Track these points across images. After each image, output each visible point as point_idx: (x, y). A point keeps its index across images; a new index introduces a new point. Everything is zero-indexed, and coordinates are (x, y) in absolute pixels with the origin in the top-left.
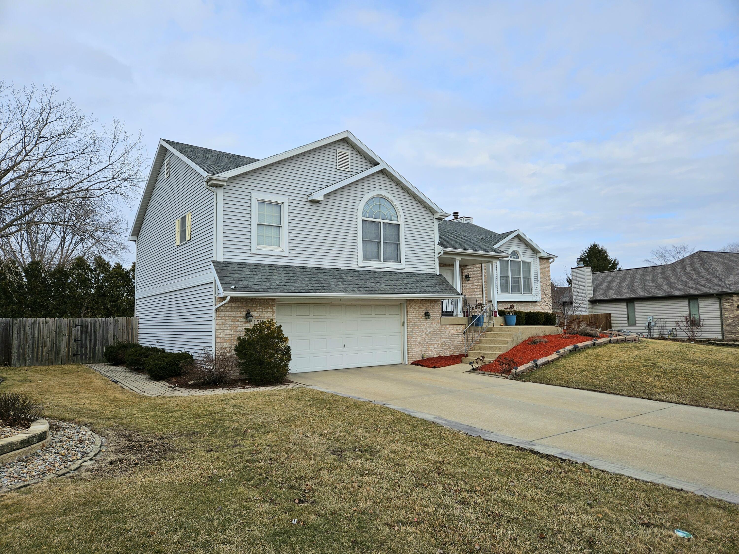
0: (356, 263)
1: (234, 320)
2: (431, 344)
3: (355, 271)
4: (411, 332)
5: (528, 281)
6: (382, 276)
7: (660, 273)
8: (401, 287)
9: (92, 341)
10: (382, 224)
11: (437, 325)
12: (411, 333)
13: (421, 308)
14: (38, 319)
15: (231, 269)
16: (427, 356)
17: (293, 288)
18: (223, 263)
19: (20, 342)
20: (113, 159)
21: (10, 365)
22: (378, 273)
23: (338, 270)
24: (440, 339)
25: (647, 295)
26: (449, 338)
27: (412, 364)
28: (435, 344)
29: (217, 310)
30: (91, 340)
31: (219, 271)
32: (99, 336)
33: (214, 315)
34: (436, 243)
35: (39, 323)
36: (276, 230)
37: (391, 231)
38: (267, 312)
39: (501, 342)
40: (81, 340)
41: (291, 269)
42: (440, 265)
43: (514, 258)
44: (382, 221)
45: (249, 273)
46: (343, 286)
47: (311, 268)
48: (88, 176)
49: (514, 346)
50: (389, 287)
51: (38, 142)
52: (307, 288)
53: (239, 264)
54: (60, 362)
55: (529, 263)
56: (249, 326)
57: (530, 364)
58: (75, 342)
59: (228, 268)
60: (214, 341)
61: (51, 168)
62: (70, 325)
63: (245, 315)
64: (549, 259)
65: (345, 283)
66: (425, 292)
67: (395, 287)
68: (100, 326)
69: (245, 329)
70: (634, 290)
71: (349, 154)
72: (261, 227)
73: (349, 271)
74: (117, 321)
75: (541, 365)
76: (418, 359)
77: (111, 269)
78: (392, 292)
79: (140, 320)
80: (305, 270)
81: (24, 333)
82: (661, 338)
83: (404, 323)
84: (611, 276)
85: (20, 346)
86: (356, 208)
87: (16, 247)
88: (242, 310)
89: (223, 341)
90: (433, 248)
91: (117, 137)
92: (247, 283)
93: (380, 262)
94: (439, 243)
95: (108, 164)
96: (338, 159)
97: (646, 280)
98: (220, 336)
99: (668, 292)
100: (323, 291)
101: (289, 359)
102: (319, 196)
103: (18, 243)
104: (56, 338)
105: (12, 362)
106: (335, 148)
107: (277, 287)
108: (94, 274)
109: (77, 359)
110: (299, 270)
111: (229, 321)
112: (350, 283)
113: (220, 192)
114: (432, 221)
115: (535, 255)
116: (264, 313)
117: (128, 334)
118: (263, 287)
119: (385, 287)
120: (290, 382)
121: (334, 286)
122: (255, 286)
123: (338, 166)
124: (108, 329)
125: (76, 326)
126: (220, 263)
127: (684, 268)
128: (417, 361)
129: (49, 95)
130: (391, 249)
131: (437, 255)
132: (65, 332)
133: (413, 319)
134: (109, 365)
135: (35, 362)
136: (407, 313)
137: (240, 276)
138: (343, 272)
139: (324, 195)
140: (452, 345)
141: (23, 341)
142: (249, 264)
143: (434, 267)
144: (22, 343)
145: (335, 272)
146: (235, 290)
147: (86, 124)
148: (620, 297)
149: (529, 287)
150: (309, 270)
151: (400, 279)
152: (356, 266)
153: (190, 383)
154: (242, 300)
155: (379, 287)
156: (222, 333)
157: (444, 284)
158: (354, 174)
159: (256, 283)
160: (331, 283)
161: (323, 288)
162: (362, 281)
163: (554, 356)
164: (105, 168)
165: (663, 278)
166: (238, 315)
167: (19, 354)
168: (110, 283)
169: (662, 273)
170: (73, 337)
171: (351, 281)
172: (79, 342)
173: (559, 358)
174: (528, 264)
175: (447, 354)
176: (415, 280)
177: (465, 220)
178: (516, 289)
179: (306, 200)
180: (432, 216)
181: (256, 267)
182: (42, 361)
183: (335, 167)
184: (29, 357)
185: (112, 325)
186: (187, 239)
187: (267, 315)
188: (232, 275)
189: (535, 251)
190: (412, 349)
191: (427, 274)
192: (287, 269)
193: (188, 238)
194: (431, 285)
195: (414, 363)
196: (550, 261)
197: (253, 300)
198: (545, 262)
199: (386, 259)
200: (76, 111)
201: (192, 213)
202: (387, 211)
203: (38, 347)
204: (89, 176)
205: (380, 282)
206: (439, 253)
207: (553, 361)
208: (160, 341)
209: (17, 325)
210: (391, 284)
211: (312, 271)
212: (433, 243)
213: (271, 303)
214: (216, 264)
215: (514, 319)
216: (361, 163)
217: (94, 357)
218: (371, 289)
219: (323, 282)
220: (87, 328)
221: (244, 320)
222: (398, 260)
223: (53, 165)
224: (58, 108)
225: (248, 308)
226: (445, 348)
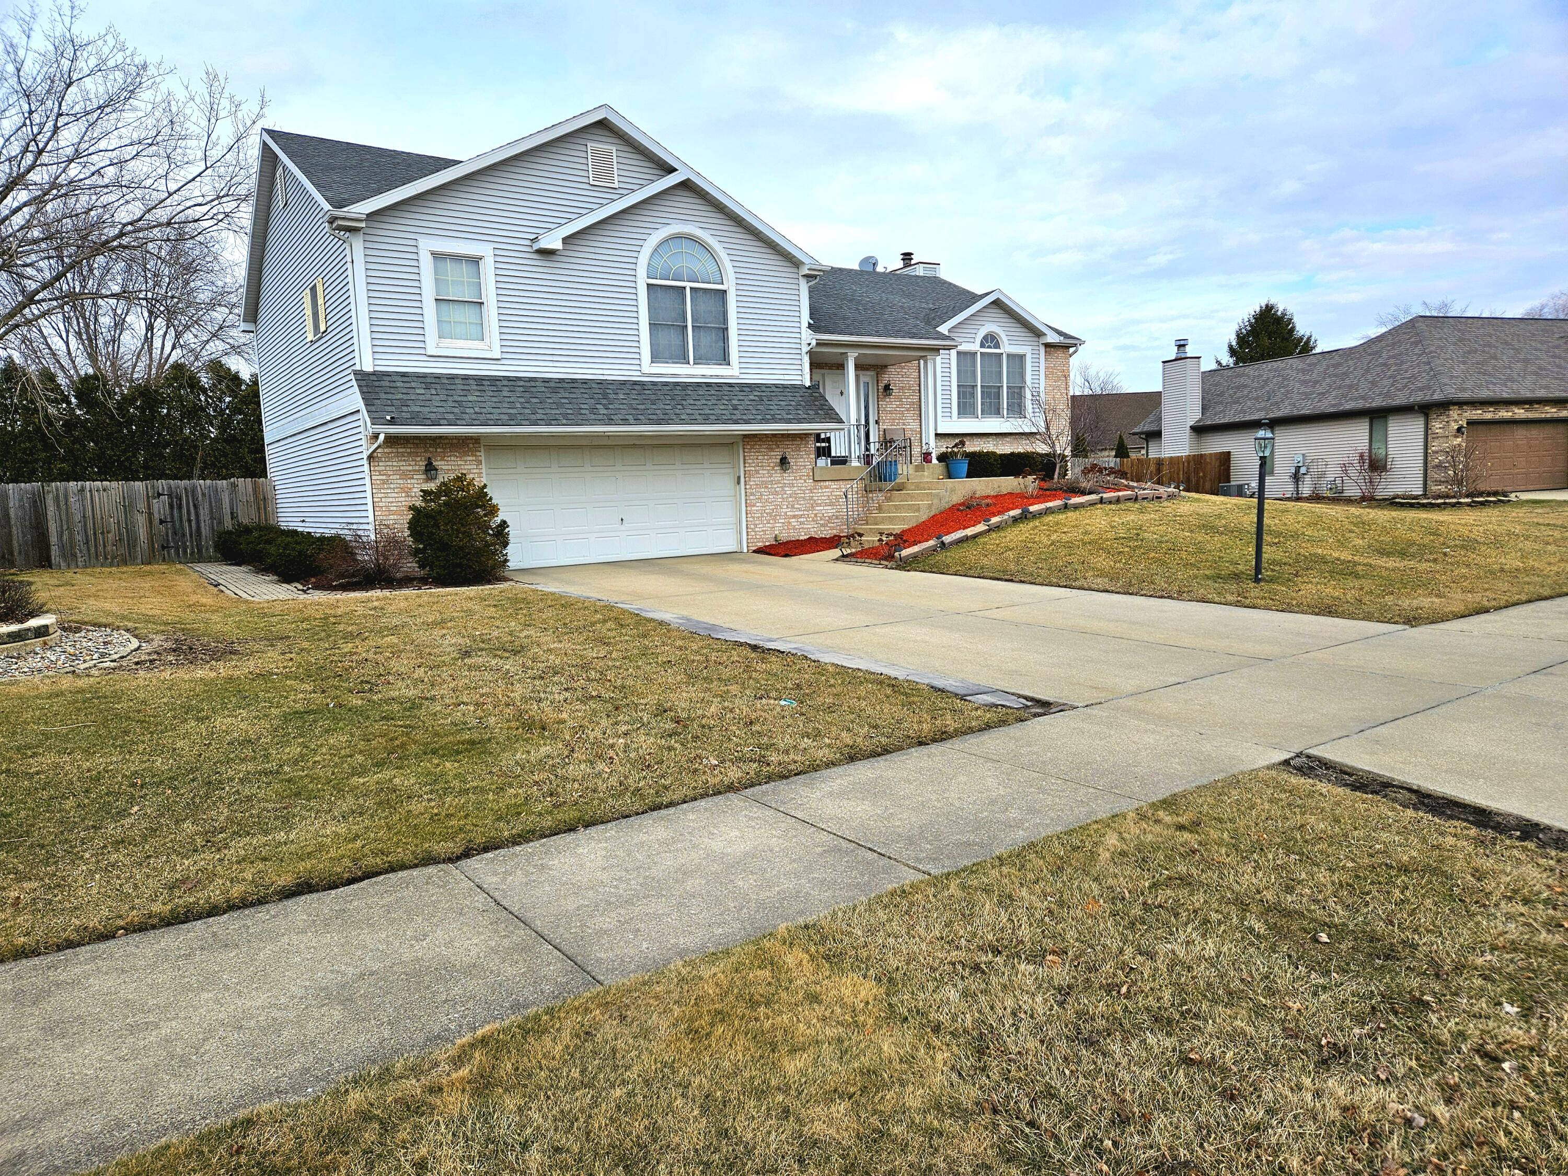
0: (638, 368)
1: (405, 475)
2: (794, 516)
3: (635, 383)
4: (752, 494)
5: (1017, 394)
6: (689, 392)
7: (1333, 366)
8: (724, 412)
9: (193, 524)
10: (688, 291)
11: (805, 481)
12: (752, 497)
13: (772, 450)
14: (88, 483)
15: (388, 384)
16: (784, 536)
17: (506, 417)
18: (374, 373)
19: (62, 526)
20: (214, 154)
21: (50, 567)
22: (682, 387)
23: (600, 382)
24: (813, 507)
25: (1296, 413)
26: (831, 504)
27: (754, 552)
28: (801, 516)
29: (370, 457)
30: (190, 521)
31: (365, 389)
32: (204, 513)
33: (366, 468)
34: (805, 324)
35: (91, 491)
36: (474, 309)
37: (709, 305)
38: (466, 461)
39: (910, 508)
40: (173, 521)
41: (506, 383)
42: (813, 366)
43: (989, 347)
44: (688, 285)
45: (423, 391)
46: (605, 412)
47: (546, 381)
48: (167, 195)
49: (932, 513)
50: (701, 412)
51: (59, 125)
52: (533, 417)
53: (404, 375)
54: (139, 561)
55: (1022, 357)
56: (432, 486)
57: (931, 543)
58: (161, 523)
59: (383, 383)
60: (370, 514)
61: (95, 177)
62: (148, 494)
63: (423, 468)
64: (1068, 347)
65: (610, 406)
66: (774, 420)
67: (712, 412)
68: (203, 495)
69: (422, 491)
70: (1277, 403)
71: (614, 151)
72: (444, 306)
73: (624, 383)
74: (234, 486)
75: (951, 544)
76: (767, 544)
77: (243, 387)
78: (703, 422)
79: (276, 483)
80: (533, 384)
81: (67, 509)
82: (1316, 498)
83: (739, 478)
84: (1243, 375)
85: (62, 532)
86: (634, 260)
87: (57, 344)
88: (419, 459)
89: (387, 513)
90: (798, 335)
91: (215, 107)
92: (417, 409)
93: (687, 366)
94: (809, 324)
95: (204, 168)
96: (590, 163)
97: (1304, 382)
98: (380, 504)
99: (1334, 406)
100: (565, 421)
101: (505, 544)
102: (553, 242)
103: (61, 337)
104: (126, 515)
105: (53, 561)
106: (584, 142)
107: (474, 416)
108: (210, 397)
109: (168, 553)
110: (522, 383)
111: (395, 477)
112: (621, 406)
113: (358, 244)
114: (796, 281)
115: (1036, 339)
116: (459, 463)
117: (259, 508)
118: (446, 416)
119: (691, 412)
120: (506, 579)
121: (587, 412)
122: (433, 416)
123: (591, 178)
124: (219, 501)
125: (159, 495)
126: (369, 374)
127: (1378, 353)
128: (766, 546)
129: (67, 20)
130: (708, 339)
131: (805, 349)
132: (142, 506)
133: (757, 472)
134: (230, 565)
135: (93, 560)
136: (745, 460)
137: (405, 397)
138: (610, 386)
139: (564, 239)
140: (837, 518)
141: (67, 524)
142: (425, 376)
143: (800, 373)
144: (65, 527)
145: (594, 386)
146: (393, 422)
147: (153, 80)
148: (1247, 418)
149: (1020, 405)
150: (542, 384)
151: (726, 398)
152: (639, 373)
153: (334, 584)
154: (417, 441)
155: (677, 411)
156: (383, 500)
157: (817, 403)
158: (625, 192)
159: (435, 410)
160: (582, 406)
161: (565, 416)
162: (646, 402)
163: (981, 527)
164: (199, 175)
165: (1335, 376)
166: (410, 468)
167: (62, 547)
168: (246, 415)
169: (1336, 366)
170: (156, 516)
171: (624, 401)
172: (169, 525)
173: (989, 531)
174: (1018, 360)
175: (827, 533)
176: (756, 398)
177: (922, 269)
178: (993, 409)
179: (528, 249)
180: (795, 270)
181: (437, 381)
182: (106, 558)
183: (586, 180)
184: (81, 552)
185: (227, 493)
186: (322, 330)
187: (466, 467)
188: (390, 396)
189: (1036, 333)
190: (756, 525)
191: (785, 387)
192: (498, 383)
193: (322, 328)
194: (787, 407)
195: (759, 551)
196: (1072, 350)
197: (438, 441)
198: (1060, 354)
199: (700, 359)
200: (128, 52)
201: (325, 280)
202: (698, 264)
203: (95, 534)
204: (170, 195)
205: (684, 403)
206: (809, 344)
207: (975, 537)
208: (307, 520)
209: (51, 495)
210: (705, 407)
211: (547, 385)
212: (798, 325)
213: (471, 446)
214: (359, 377)
215: (964, 467)
216: (637, 168)
217: (200, 551)
218: (662, 417)
219: (567, 406)
220: (180, 499)
221: (424, 477)
222: (725, 359)
223: (98, 171)
224: (90, 47)
225: (429, 455)
226: (822, 522)
